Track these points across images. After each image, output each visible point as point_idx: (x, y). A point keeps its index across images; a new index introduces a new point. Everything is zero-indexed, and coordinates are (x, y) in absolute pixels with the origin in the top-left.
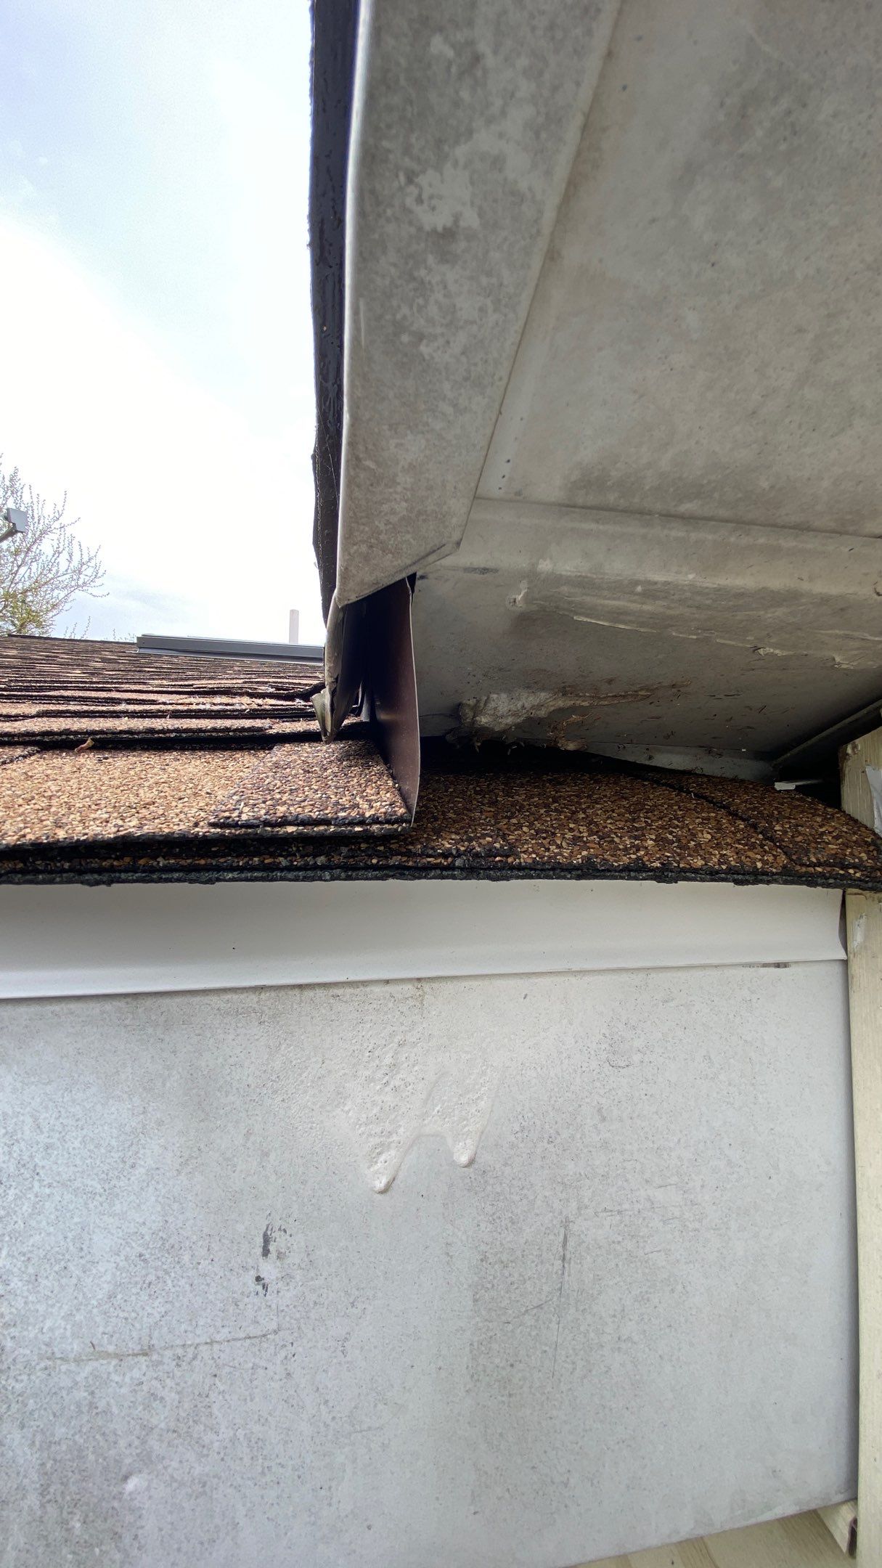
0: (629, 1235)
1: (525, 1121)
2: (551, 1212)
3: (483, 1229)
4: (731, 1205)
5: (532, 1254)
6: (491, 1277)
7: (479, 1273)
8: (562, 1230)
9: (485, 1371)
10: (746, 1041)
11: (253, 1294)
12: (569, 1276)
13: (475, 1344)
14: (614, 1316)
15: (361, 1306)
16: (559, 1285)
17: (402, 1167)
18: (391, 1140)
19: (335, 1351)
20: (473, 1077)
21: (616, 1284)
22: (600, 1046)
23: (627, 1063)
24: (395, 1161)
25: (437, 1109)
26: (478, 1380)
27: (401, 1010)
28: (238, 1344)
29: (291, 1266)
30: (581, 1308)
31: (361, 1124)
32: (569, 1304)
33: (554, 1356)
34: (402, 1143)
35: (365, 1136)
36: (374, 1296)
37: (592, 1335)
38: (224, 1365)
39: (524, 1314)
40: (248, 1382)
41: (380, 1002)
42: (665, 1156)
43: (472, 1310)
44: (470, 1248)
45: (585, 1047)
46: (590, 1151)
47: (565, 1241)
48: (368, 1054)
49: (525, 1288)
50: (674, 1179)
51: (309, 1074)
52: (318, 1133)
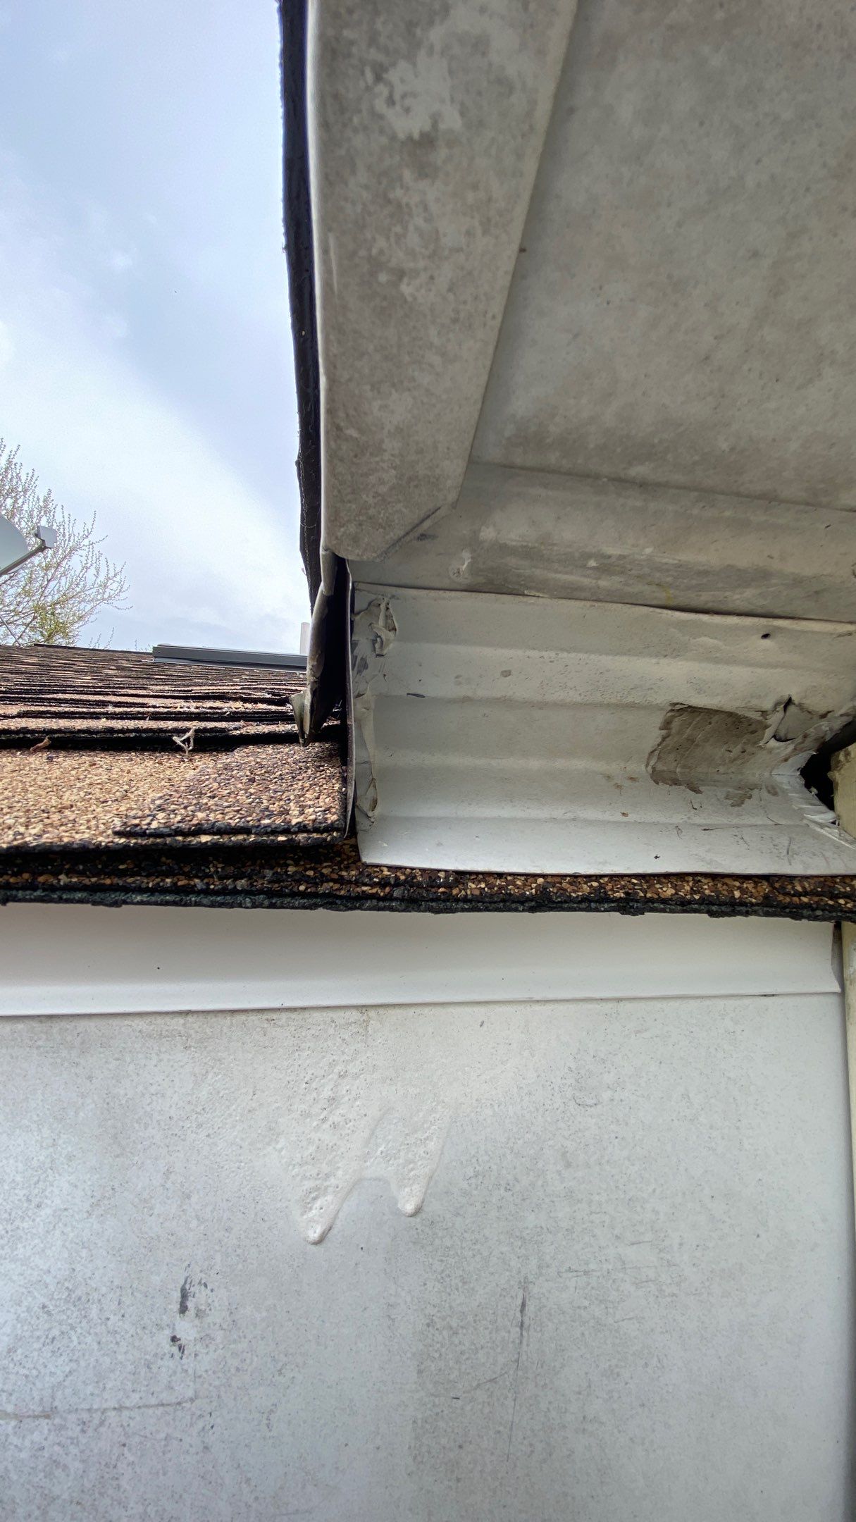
0: (596, 1299)
1: (480, 1166)
2: (507, 1270)
3: (430, 1288)
4: (714, 1266)
5: (486, 1319)
6: (438, 1345)
7: (425, 1340)
8: (521, 1291)
9: (429, 1452)
10: (729, 1078)
11: (168, 1356)
12: (528, 1345)
13: (419, 1422)
14: (580, 1393)
15: (289, 1374)
16: (516, 1356)
17: (341, 1215)
18: (328, 1183)
19: (259, 1425)
20: (421, 1114)
21: (581, 1356)
22: (564, 1081)
23: (595, 1101)
24: (332, 1207)
25: (381, 1149)
26: (422, 1462)
27: (343, 1036)
28: (151, 1411)
29: (212, 1325)
30: (541, 1383)
31: (294, 1165)
32: (527, 1378)
33: (510, 1437)
34: (340, 1187)
35: (298, 1178)
36: (305, 1363)
37: (553, 1414)
38: (134, 1434)
39: (475, 1389)
40: (161, 1454)
41: (319, 1028)
42: (639, 1209)
43: (415, 1383)
44: (415, 1310)
45: (549, 1083)
46: (553, 1202)
47: (523, 1305)
48: (305, 1085)
49: (477, 1359)
50: (649, 1236)
51: (238, 1106)
52: (246, 1173)
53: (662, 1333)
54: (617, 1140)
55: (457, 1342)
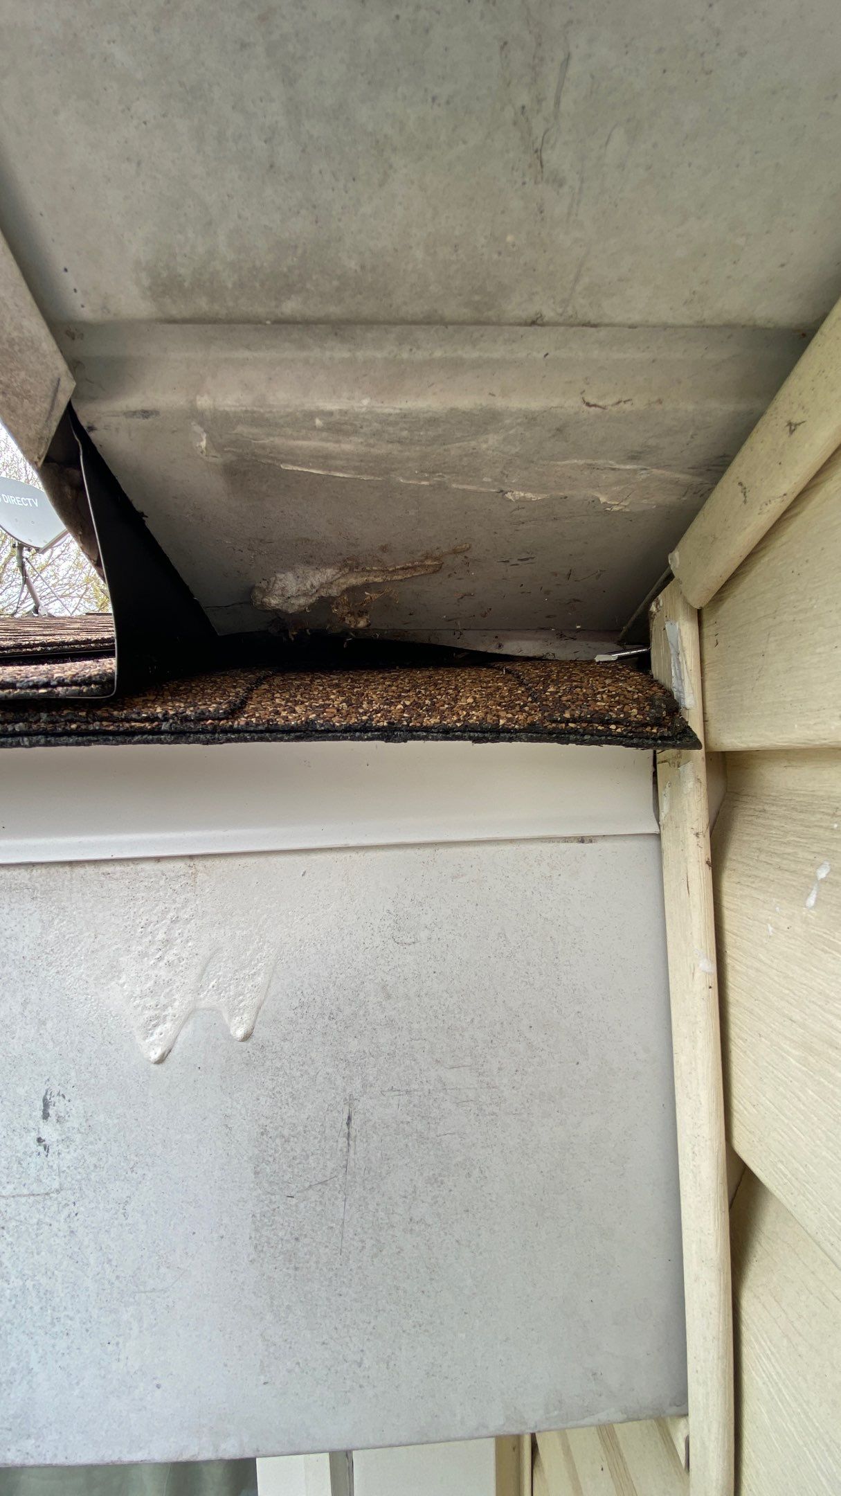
0: (419, 1115)
1: (305, 998)
2: (333, 1089)
3: (263, 1103)
4: (534, 1090)
5: (315, 1130)
6: (272, 1151)
7: (259, 1146)
8: (347, 1107)
9: (269, 1243)
10: (546, 919)
11: (35, 1154)
12: (355, 1153)
13: (258, 1215)
14: (405, 1197)
15: (140, 1172)
16: (345, 1162)
17: (179, 1039)
18: (166, 1013)
19: (116, 1213)
20: (248, 953)
21: (406, 1165)
22: (383, 923)
23: (413, 940)
24: (170, 1032)
25: (213, 983)
26: (262, 1251)
27: (174, 888)
28: (23, 1200)
29: (71, 1129)
30: (369, 1187)
31: (136, 997)
32: (355, 1182)
33: (342, 1233)
34: (177, 1017)
35: (140, 1009)
36: (153, 1163)
37: (381, 1214)
38: (10, 1219)
39: (307, 1189)
40: (34, 1237)
41: (151, 879)
42: (457, 1036)
43: (253, 1182)
44: (250, 1121)
45: (369, 924)
46: (375, 1029)
47: (349, 1118)
48: (141, 930)
49: (308, 1164)
50: (468, 1060)
51: (83, 947)
52: (93, 1004)
53: (482, 1147)
54: (435, 975)
55: (289, 1149)
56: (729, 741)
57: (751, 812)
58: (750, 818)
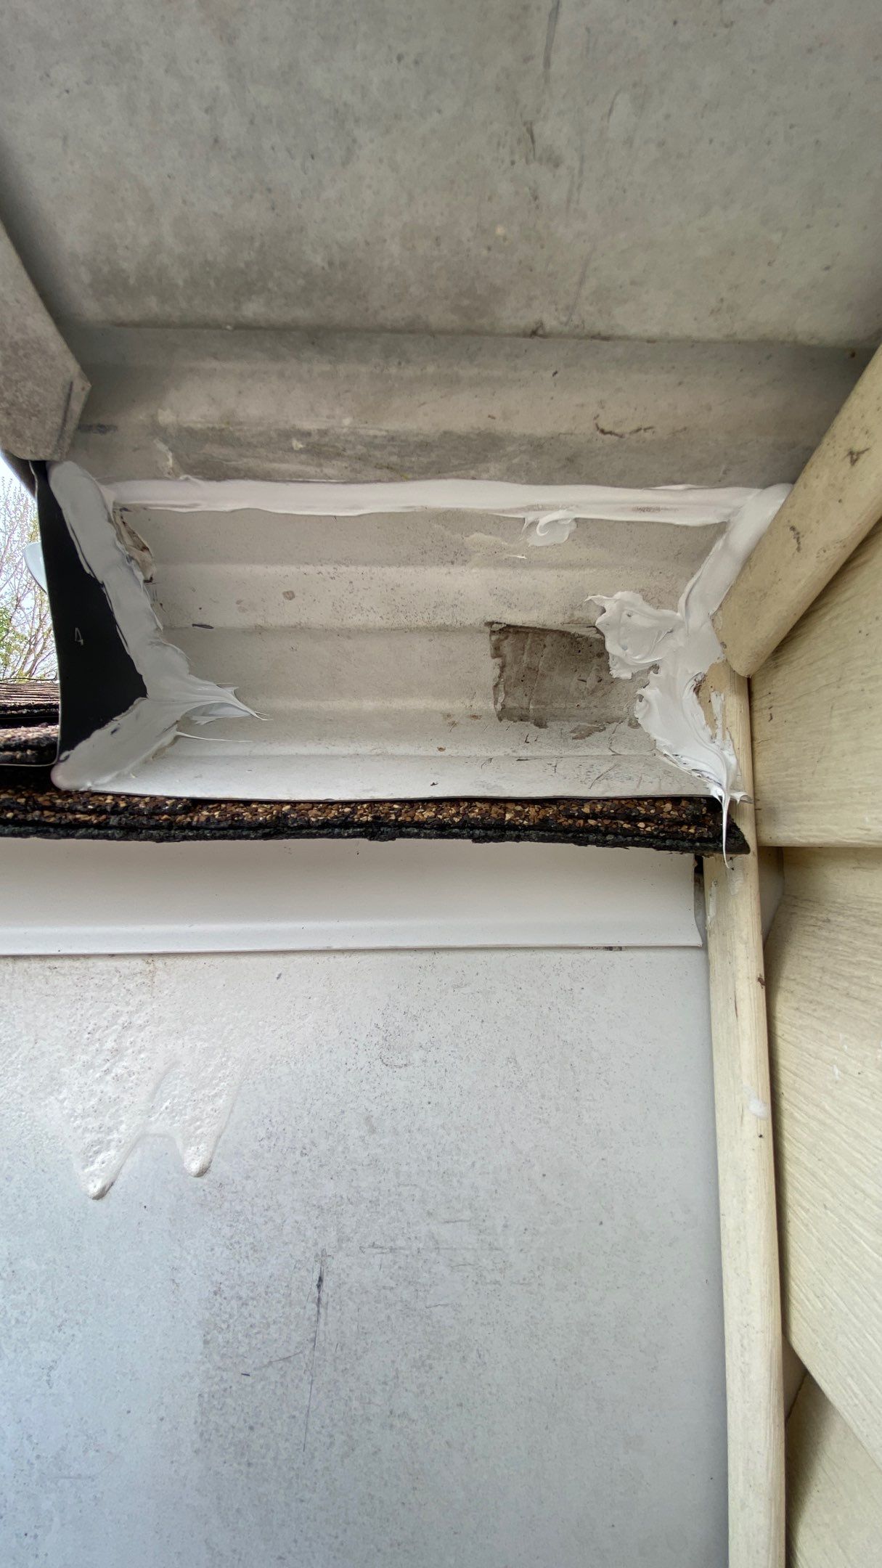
0: (405, 1280)
1: (274, 1127)
2: (303, 1241)
3: (218, 1255)
4: (546, 1254)
5: (279, 1292)
6: (226, 1316)
7: (211, 1309)
8: (318, 1265)
9: (217, 1430)
10: (565, 1042)
12: (326, 1324)
13: (206, 1396)
14: (385, 1383)
15: (69, 1331)
16: (312, 1335)
17: (123, 1171)
18: (111, 1137)
19: (39, 1380)
20: (210, 1070)
21: (388, 1342)
22: (370, 1039)
23: (405, 1062)
24: (114, 1162)
25: (167, 1104)
26: (209, 1440)
27: (128, 987)
30: (341, 1367)
31: (77, 1117)
32: (325, 1360)
33: (306, 1424)
34: (123, 1142)
35: (80, 1131)
36: (85, 1321)
37: (355, 1404)
39: (267, 1367)
41: (103, 977)
42: (455, 1183)
44: (201, 1276)
45: (352, 1041)
46: (355, 1170)
47: (321, 1280)
48: (87, 1036)
49: (268, 1334)
50: (467, 1214)
51: (20, 1054)
52: (27, 1123)
54: (430, 1106)
55: (246, 1314)
56: (785, 834)
57: (812, 922)
58: (812, 928)
